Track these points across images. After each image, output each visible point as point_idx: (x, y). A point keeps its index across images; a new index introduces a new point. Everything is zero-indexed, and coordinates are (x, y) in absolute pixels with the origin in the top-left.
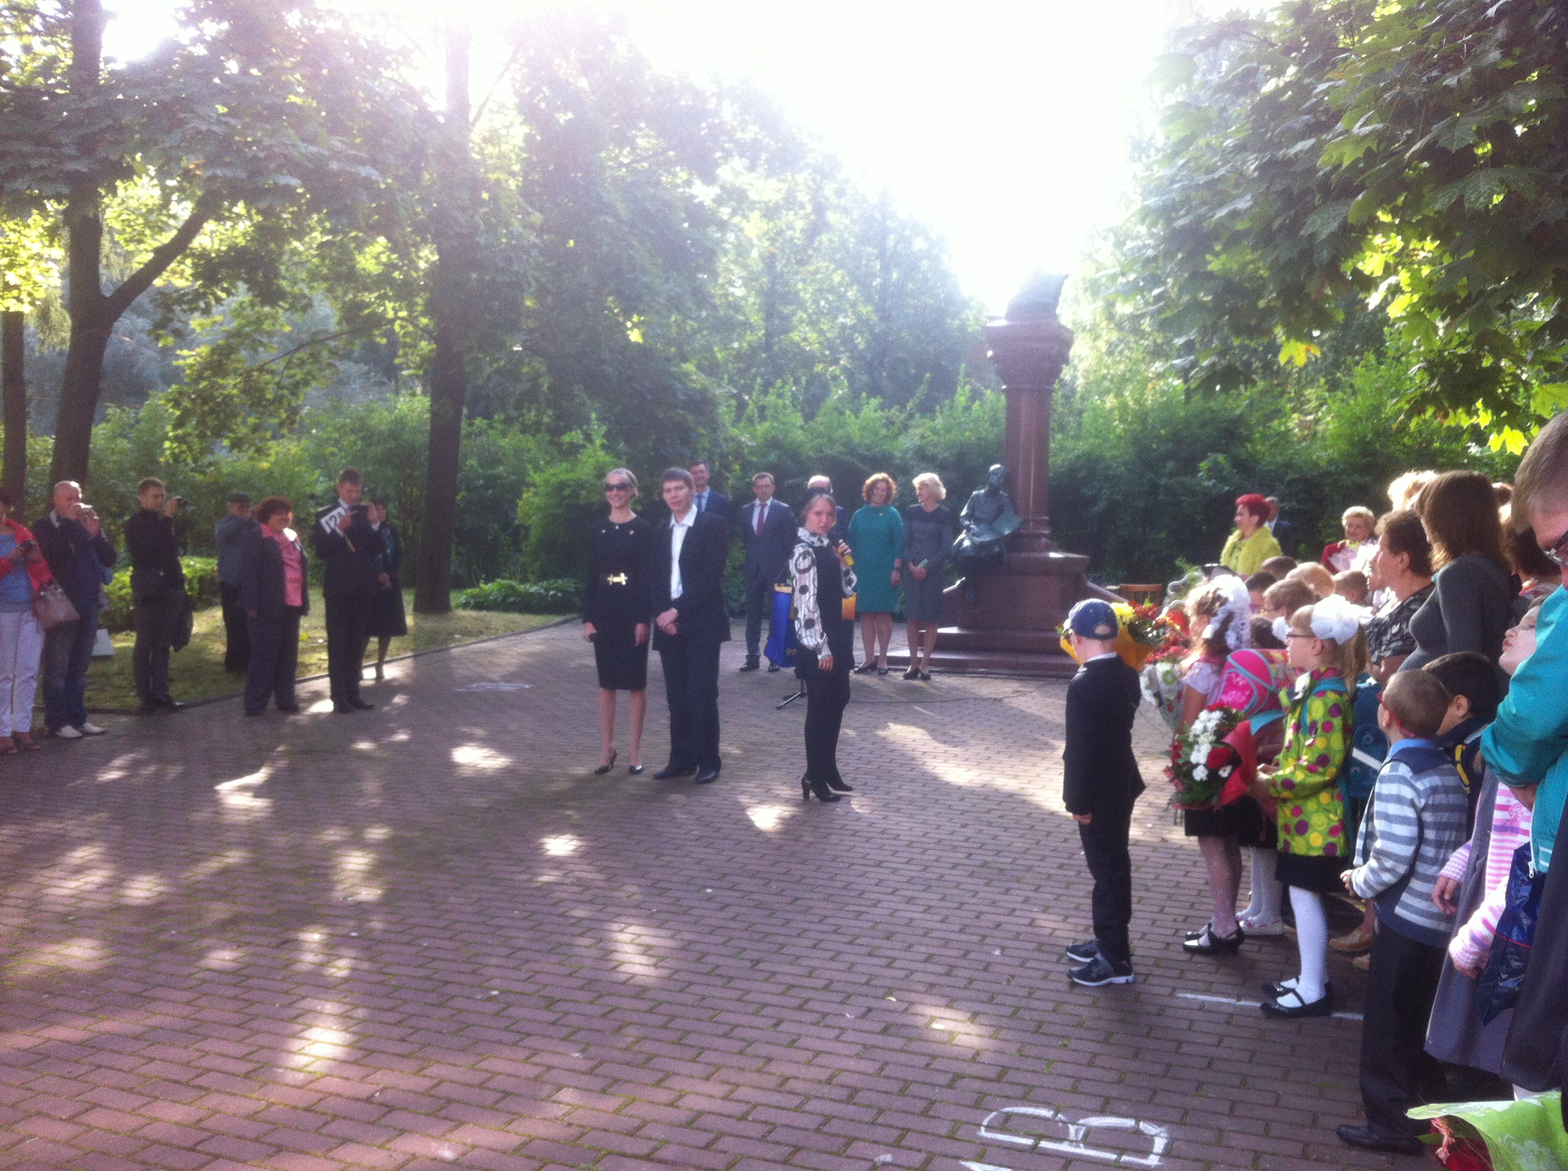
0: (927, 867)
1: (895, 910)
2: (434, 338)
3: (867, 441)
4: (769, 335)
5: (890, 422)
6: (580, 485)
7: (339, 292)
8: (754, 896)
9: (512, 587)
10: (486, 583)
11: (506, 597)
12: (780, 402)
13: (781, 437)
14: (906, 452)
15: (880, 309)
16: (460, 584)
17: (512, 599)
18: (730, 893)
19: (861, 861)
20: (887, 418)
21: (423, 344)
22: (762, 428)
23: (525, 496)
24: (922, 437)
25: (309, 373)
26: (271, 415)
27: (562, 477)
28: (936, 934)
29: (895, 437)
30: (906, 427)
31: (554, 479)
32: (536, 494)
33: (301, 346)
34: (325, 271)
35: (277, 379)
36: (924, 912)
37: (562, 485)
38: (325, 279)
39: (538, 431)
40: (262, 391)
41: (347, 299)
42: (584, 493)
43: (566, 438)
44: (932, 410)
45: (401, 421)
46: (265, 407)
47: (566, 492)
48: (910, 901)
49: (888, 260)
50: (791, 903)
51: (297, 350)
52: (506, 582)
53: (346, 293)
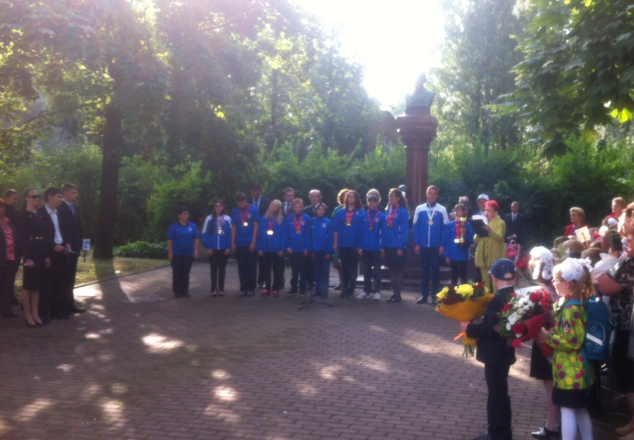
0: (396, 395)
1: (386, 420)
2: (105, 115)
3: (332, 172)
4: (273, 117)
5: (342, 162)
6: (182, 192)
7: (53, 91)
8: (310, 415)
9: (145, 245)
10: (131, 243)
11: (142, 251)
12: (288, 151)
13: (288, 169)
14: (351, 177)
15: (329, 106)
16: (118, 244)
17: (146, 251)
18: (296, 413)
19: (362, 393)
20: (341, 160)
21: (98, 118)
22: (277, 164)
23: (152, 197)
24: (360, 170)
25: (37, 132)
26: (16, 154)
27: (172, 188)
28: (410, 432)
29: (344, 170)
30: (350, 164)
31: (168, 189)
32: (158, 196)
33: (33, 119)
34: (46, 80)
35: (20, 135)
36: (401, 420)
37: (172, 192)
38: (45, 83)
39: (161, 164)
40: (11, 142)
41: (57, 94)
42: (184, 196)
43: (176, 168)
44: (363, 157)
45: (84, 158)
46: (13, 150)
47: (175, 195)
48: (392, 414)
49: (334, 82)
50: (330, 418)
51: (30, 121)
52: (142, 242)
53: (56, 92)
